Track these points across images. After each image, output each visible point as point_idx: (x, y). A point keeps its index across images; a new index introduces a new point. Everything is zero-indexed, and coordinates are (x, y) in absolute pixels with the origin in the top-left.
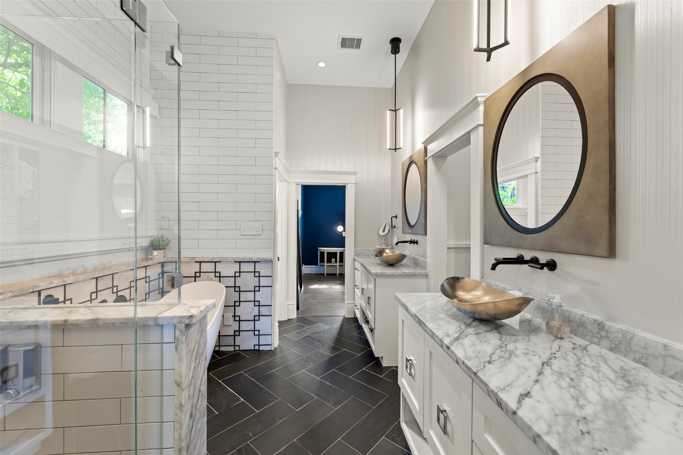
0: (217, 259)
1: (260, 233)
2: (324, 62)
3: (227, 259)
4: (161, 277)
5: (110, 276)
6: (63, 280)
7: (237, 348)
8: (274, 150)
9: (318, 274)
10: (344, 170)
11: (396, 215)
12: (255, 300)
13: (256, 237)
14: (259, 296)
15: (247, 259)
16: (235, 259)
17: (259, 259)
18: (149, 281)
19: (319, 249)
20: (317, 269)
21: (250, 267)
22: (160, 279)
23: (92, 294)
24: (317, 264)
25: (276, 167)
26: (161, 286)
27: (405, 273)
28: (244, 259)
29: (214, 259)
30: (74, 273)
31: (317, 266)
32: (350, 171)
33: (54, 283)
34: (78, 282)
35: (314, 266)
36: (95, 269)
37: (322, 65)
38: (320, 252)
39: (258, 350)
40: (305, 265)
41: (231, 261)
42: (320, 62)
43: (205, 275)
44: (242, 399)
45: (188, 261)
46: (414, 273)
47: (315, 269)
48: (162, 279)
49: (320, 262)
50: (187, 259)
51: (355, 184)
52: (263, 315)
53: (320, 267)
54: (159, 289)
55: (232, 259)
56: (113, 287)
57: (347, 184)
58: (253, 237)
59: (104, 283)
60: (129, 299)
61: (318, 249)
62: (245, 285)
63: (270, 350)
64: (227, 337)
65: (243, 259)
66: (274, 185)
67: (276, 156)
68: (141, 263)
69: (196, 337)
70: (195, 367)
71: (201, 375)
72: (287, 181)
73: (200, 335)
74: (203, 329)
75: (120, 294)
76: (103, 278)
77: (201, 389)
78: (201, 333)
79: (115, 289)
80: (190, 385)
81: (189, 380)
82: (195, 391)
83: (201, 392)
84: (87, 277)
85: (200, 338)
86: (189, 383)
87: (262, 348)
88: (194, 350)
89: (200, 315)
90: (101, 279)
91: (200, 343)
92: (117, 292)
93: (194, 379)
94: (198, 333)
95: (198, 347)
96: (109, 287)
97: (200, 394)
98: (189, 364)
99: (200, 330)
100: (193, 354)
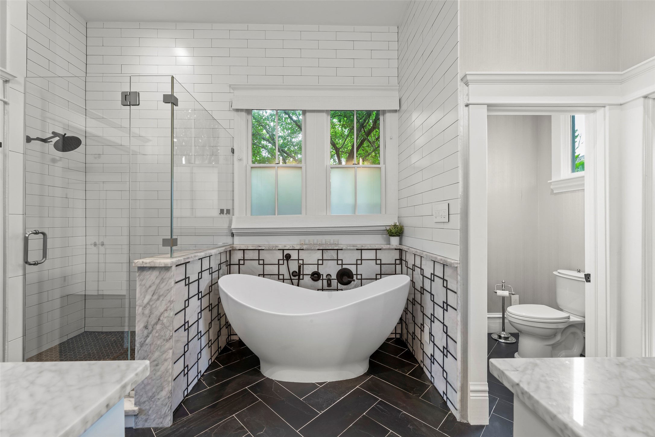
1: (446, 219)
5: (334, 250)
6: (293, 246)
7: (432, 380)
8: (460, 74)
12: (443, 322)
13: (445, 226)
18: (381, 264)
21: (440, 271)
22: (397, 265)
23: (319, 261)
29: (420, 253)
33: (287, 247)
34: (306, 249)
39: (445, 403)
43: (417, 269)
48: (400, 265)
52: (450, 351)
56: (338, 260)
59: (330, 255)
60: (356, 273)
62: (437, 294)
63: (454, 418)
64: (427, 357)
67: (466, 84)
68: (367, 246)
69: (153, 280)
70: (151, 299)
71: (162, 309)
72: (610, 105)
73: (160, 281)
74: (165, 279)
75: (344, 267)
76: (329, 251)
77: (161, 318)
78: (161, 280)
79: (340, 262)
80: (145, 307)
81: (143, 302)
82: (152, 315)
83: (162, 321)
84: (312, 248)
85: (159, 283)
86: (144, 305)
87: (449, 404)
88: (150, 287)
89: (142, 264)
90: (327, 252)
91: (159, 286)
92: (342, 264)
93: (151, 307)
94: (156, 279)
95: (156, 288)
96: (333, 259)
97: (160, 322)
98: (143, 293)
99: (160, 278)
100: (148, 289)
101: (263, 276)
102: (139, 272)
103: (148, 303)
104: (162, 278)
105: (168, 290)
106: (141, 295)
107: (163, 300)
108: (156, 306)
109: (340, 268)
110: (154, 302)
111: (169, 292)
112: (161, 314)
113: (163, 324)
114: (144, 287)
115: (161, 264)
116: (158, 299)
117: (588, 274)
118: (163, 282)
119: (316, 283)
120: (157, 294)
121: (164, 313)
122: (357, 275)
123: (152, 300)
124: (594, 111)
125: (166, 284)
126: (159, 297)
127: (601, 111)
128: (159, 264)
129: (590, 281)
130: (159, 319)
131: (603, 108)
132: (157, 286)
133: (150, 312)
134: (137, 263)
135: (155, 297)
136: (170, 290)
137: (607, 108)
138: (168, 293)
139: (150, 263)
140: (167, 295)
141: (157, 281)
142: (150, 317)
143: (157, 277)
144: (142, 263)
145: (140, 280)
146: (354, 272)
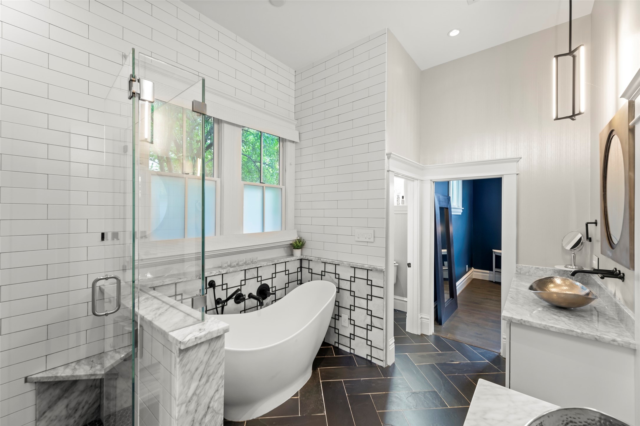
0: (336, 262)
1: (372, 240)
2: (457, 29)
3: (343, 263)
4: (300, 271)
5: (255, 269)
7: (352, 351)
8: (387, 151)
9: (492, 282)
10: (498, 157)
11: (596, 220)
12: (367, 308)
13: (369, 244)
14: (372, 305)
15: (360, 266)
16: (350, 264)
17: (370, 267)
18: (289, 274)
19: (495, 252)
20: (492, 275)
21: (363, 274)
22: (299, 273)
23: (242, 282)
24: (491, 269)
25: (388, 170)
26: (299, 278)
27: (573, 331)
28: (358, 266)
29: (334, 262)
30: (230, 266)
31: (491, 272)
32: (509, 156)
33: (213, 273)
34: (230, 273)
35: (488, 272)
36: (246, 264)
37: (454, 33)
38: (496, 256)
39: (370, 361)
40: (475, 268)
41: (347, 265)
42: (451, 31)
43: (328, 274)
44: (325, 412)
45: (316, 260)
46: (597, 338)
47: (488, 275)
48: (300, 272)
49: (496, 267)
50: (315, 259)
51: (517, 174)
52: (375, 326)
53: (495, 274)
54: (298, 280)
55: (347, 264)
56: (258, 277)
57: (503, 175)
58: (366, 244)
59: (252, 273)
60: (271, 287)
61: (492, 251)
62: (359, 291)
63: (382, 366)
64: (344, 337)
65: (356, 265)
66: (385, 190)
67: (388, 158)
68: (279, 260)
69: (200, 358)
70: (198, 385)
71: (211, 392)
72: (420, 180)
73: (210, 356)
74: (216, 350)
75: (263, 282)
76: (250, 270)
77: (211, 405)
78: (211, 354)
79: (259, 279)
80: (189, 401)
81: (186, 397)
82: (199, 407)
83: (212, 408)
84: (238, 269)
85: (209, 359)
86: (188, 399)
87: (374, 361)
88: (197, 369)
89: (195, 342)
90: (249, 271)
91: (209, 363)
92: (261, 281)
93: (198, 397)
94: (205, 354)
95: (205, 367)
96: (254, 277)
97: (210, 410)
98: (187, 382)
99: (210, 351)
100: (194, 374)
101: (244, 311)
102: (181, 355)
103: (194, 394)
104: (213, 351)
105: (220, 363)
106: (184, 387)
107: (213, 379)
108: (205, 391)
109: (259, 284)
110: (201, 388)
111: (221, 365)
112: (211, 399)
113: (214, 410)
114: (189, 373)
115: (220, 333)
116: (207, 381)
117: (409, 263)
118: (213, 356)
119: (239, 305)
120: (206, 375)
121: (215, 396)
122: (272, 288)
123: (199, 387)
124: (413, 181)
125: (217, 357)
126: (209, 377)
127: (416, 182)
128: (218, 333)
129: (410, 267)
130: (208, 407)
131: (417, 181)
132: (206, 364)
133: (196, 404)
134: (188, 343)
135: (204, 380)
136: (221, 362)
137: (419, 181)
138: (220, 367)
139: (206, 336)
140: (218, 371)
141: (206, 358)
142: (197, 412)
143: (206, 353)
144: (194, 340)
145: (183, 366)
146: (270, 286)
